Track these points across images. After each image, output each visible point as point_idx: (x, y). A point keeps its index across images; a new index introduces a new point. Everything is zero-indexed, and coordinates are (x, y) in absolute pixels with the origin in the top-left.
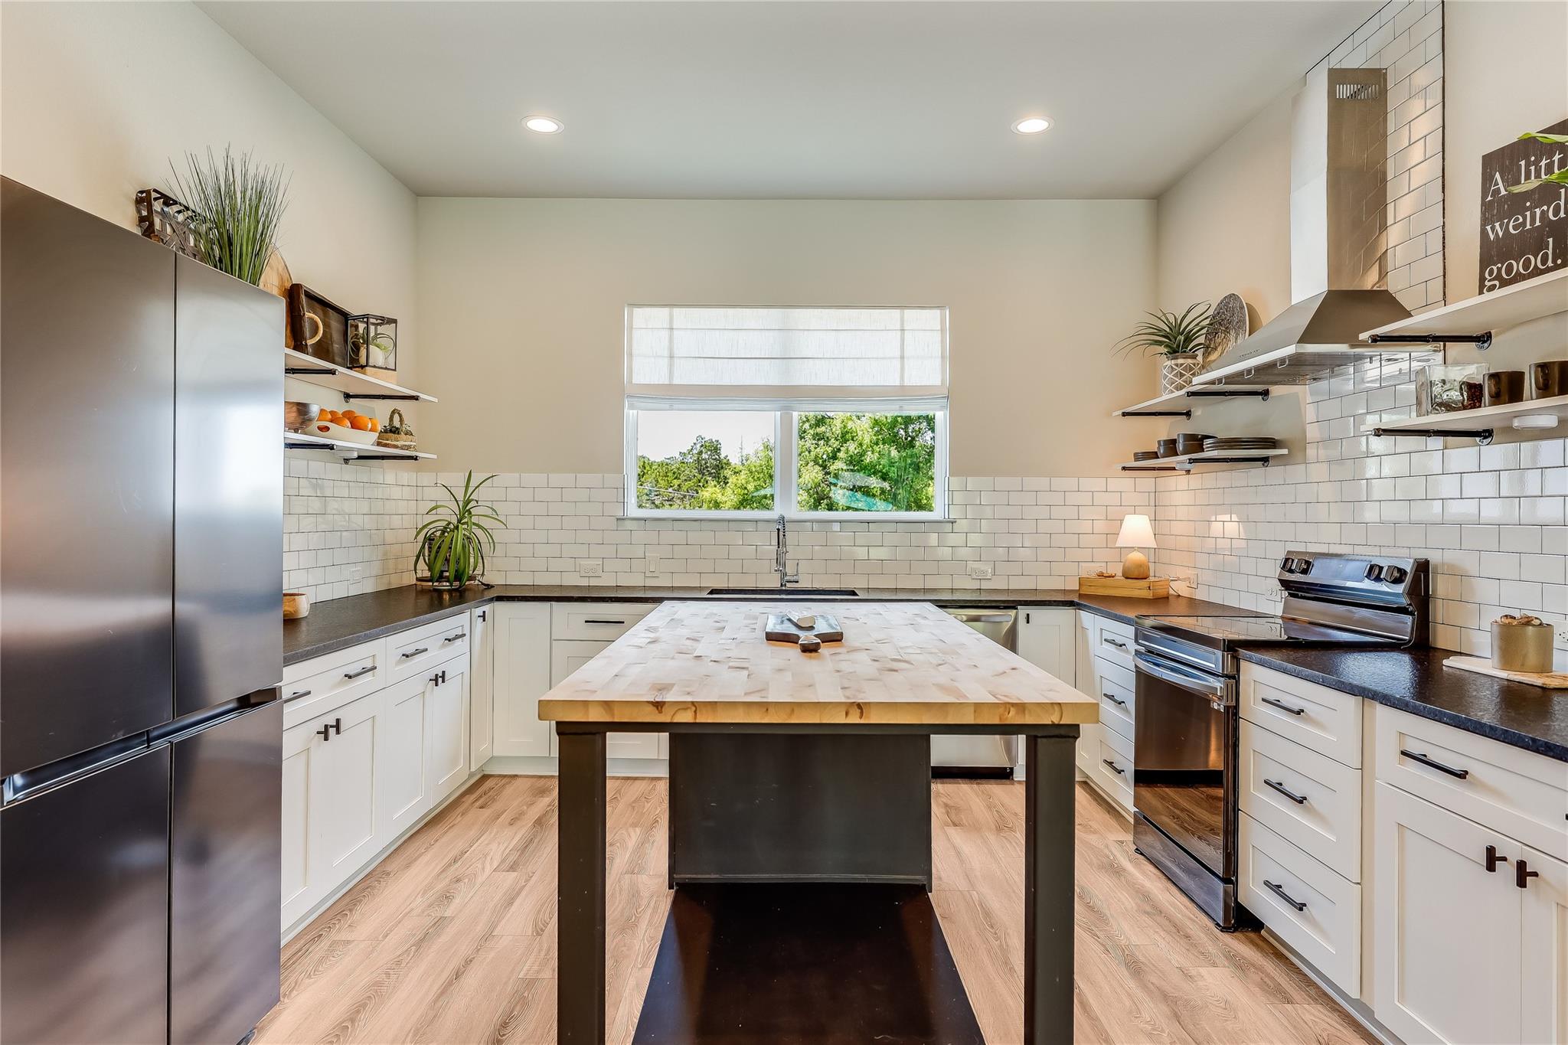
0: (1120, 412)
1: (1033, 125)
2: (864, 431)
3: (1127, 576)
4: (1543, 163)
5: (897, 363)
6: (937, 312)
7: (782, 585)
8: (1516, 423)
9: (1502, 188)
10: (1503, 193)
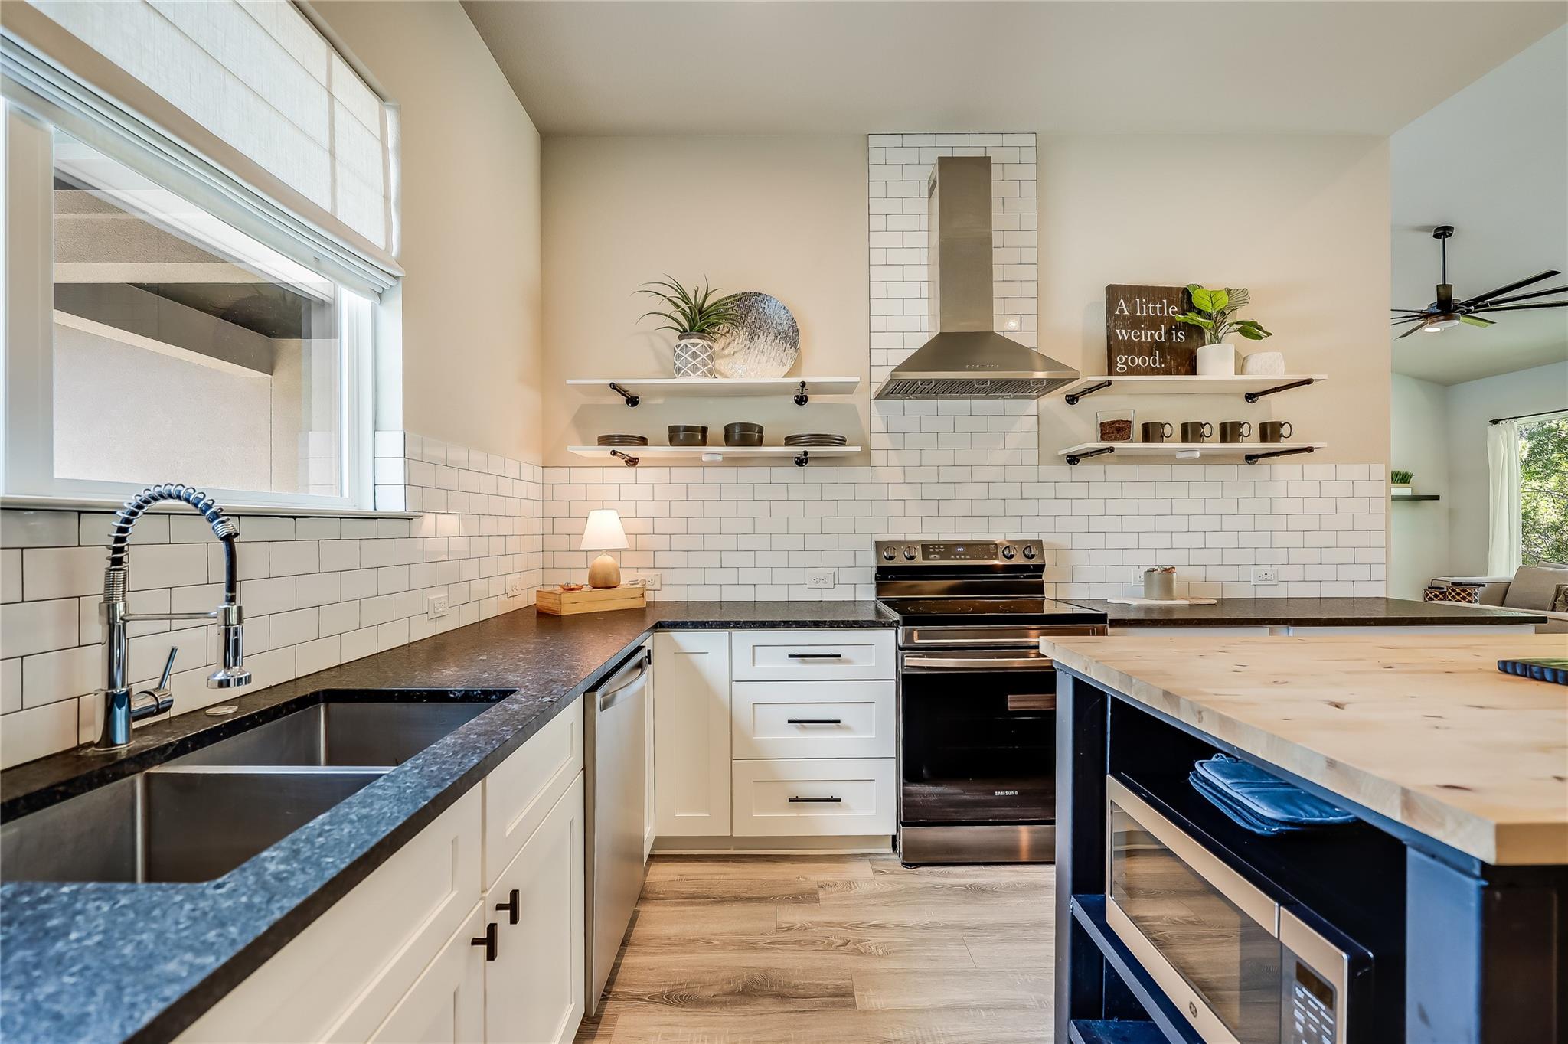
0: (609, 381)
3: (596, 587)
4: (1150, 305)
6: (375, 103)
9: (1125, 310)
10: (1126, 313)
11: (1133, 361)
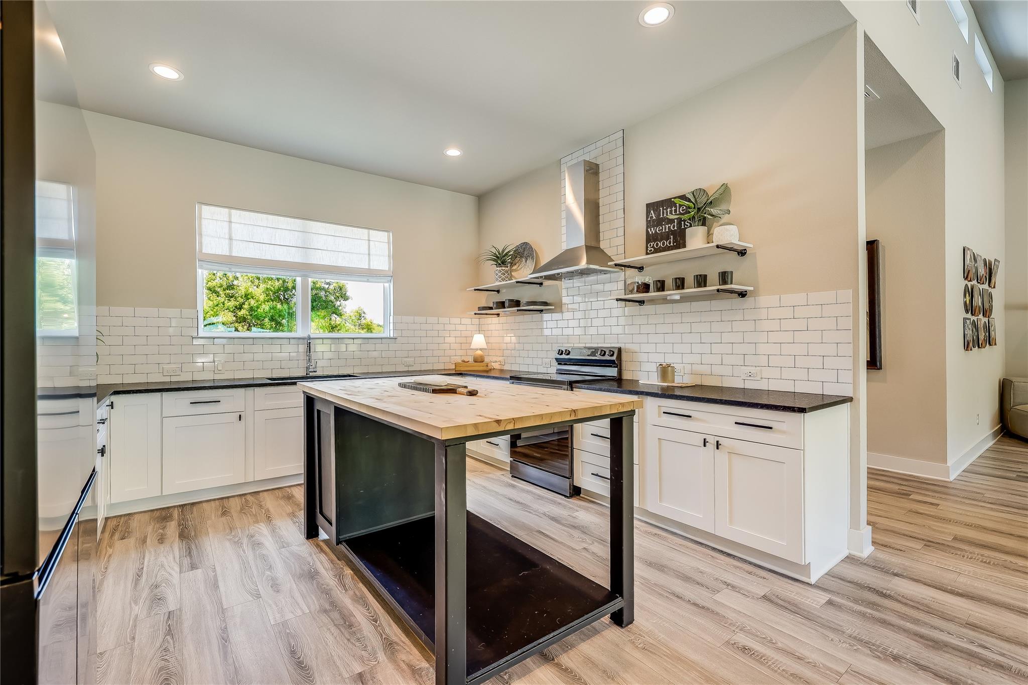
0: (473, 288)
1: (453, 152)
2: (259, 292)
3: (475, 361)
4: (669, 210)
5: (367, 257)
6: (386, 234)
7: (307, 374)
8: (669, 298)
9: (654, 216)
10: (654, 218)
11: (657, 245)
